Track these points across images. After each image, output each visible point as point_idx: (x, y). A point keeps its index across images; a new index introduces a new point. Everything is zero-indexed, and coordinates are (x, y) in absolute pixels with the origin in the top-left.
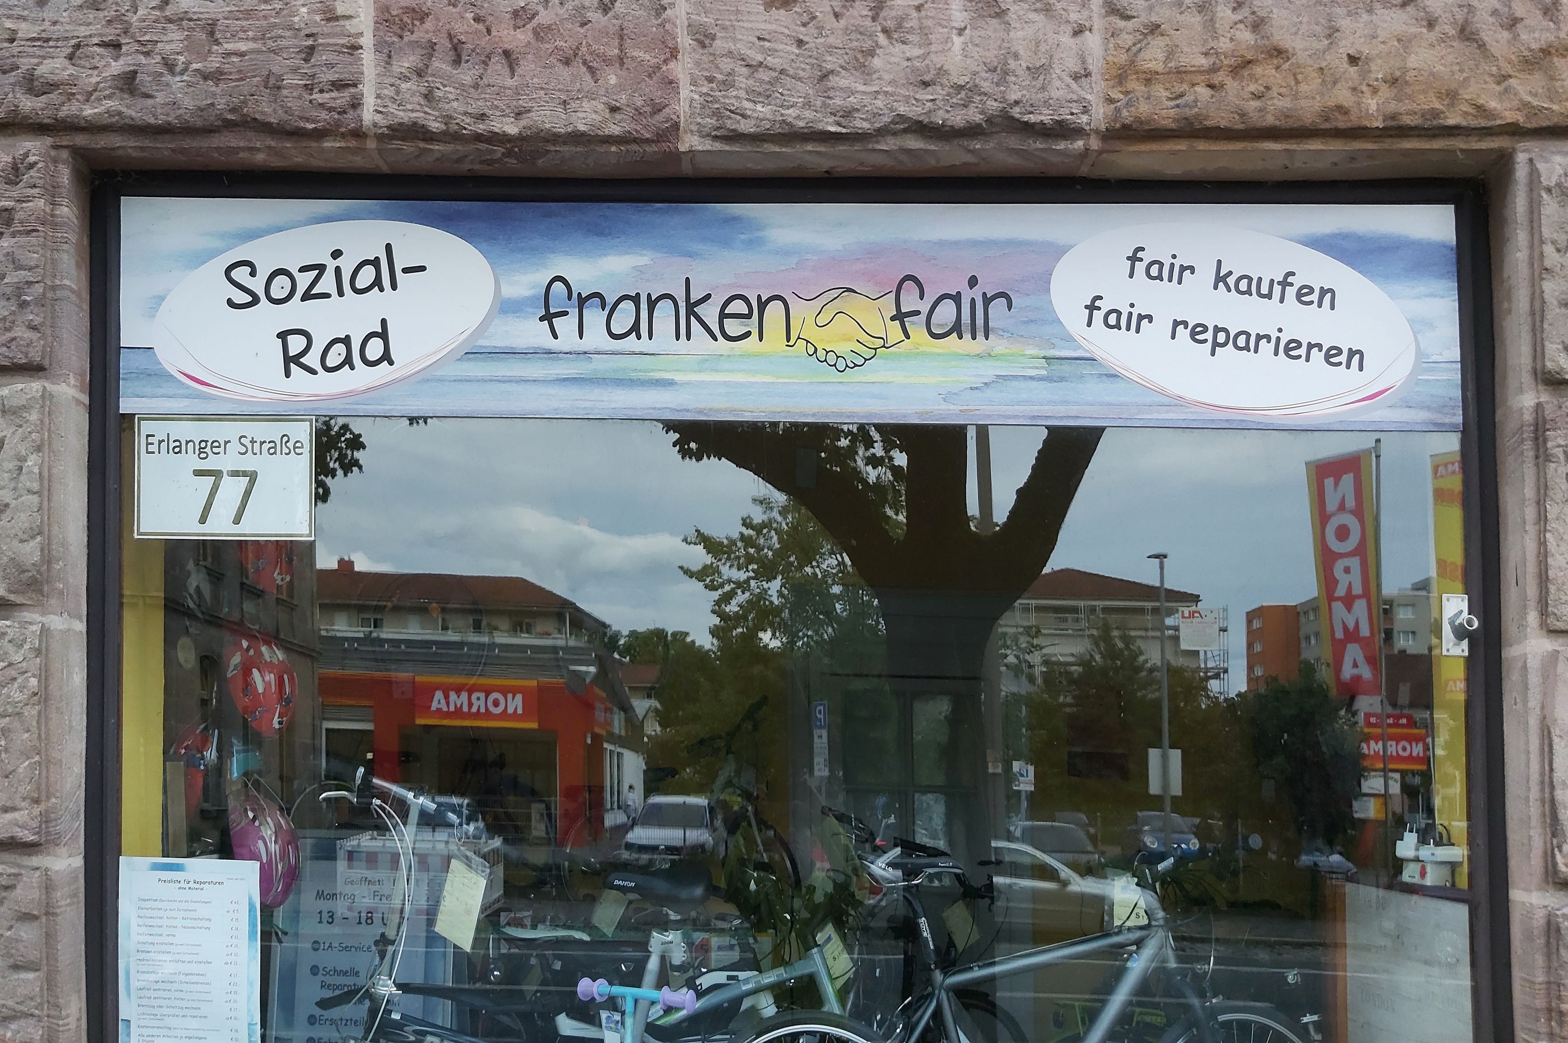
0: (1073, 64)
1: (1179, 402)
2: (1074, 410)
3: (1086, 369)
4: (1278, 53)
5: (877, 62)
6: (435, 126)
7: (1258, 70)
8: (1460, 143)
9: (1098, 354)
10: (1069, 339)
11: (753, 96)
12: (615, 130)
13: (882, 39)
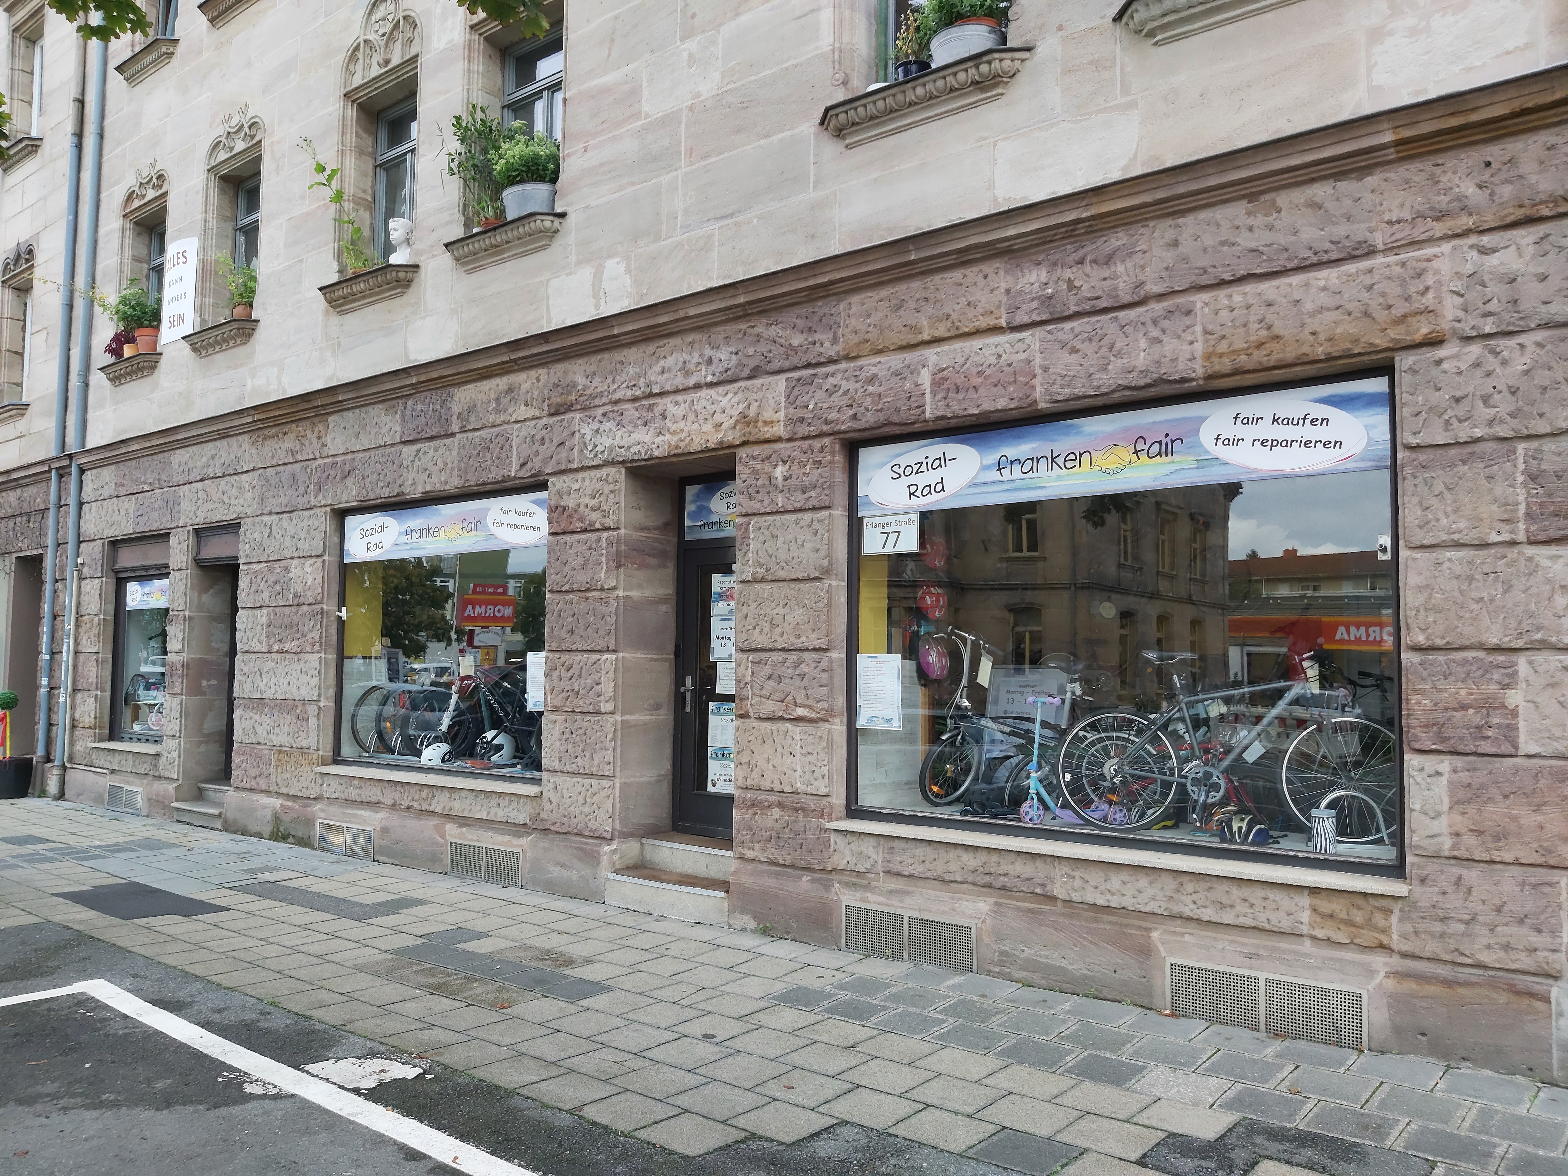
0: (1189, 356)
1: (1255, 470)
2: (1208, 479)
3: (1214, 462)
4: (1277, 337)
5: (1110, 367)
6: (949, 415)
7: (1267, 345)
8: (1366, 358)
9: (1219, 456)
10: (1207, 452)
11: (1062, 386)
12: (1012, 406)
13: (1112, 358)
